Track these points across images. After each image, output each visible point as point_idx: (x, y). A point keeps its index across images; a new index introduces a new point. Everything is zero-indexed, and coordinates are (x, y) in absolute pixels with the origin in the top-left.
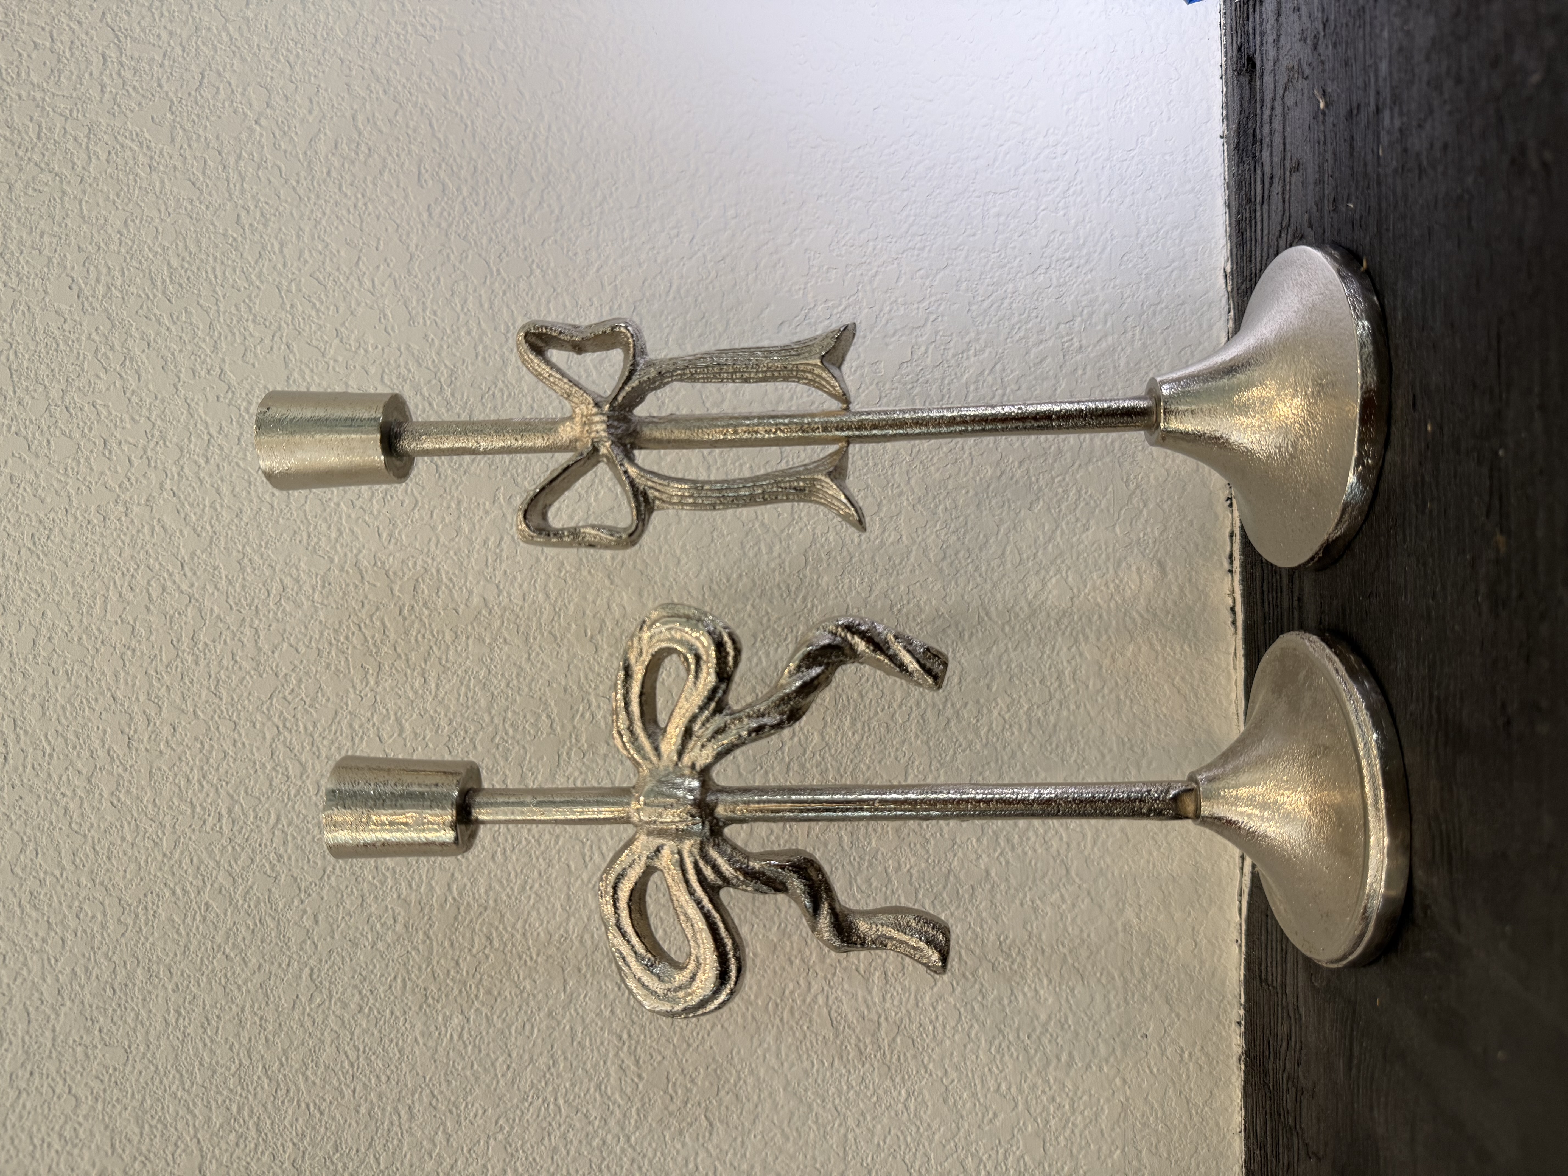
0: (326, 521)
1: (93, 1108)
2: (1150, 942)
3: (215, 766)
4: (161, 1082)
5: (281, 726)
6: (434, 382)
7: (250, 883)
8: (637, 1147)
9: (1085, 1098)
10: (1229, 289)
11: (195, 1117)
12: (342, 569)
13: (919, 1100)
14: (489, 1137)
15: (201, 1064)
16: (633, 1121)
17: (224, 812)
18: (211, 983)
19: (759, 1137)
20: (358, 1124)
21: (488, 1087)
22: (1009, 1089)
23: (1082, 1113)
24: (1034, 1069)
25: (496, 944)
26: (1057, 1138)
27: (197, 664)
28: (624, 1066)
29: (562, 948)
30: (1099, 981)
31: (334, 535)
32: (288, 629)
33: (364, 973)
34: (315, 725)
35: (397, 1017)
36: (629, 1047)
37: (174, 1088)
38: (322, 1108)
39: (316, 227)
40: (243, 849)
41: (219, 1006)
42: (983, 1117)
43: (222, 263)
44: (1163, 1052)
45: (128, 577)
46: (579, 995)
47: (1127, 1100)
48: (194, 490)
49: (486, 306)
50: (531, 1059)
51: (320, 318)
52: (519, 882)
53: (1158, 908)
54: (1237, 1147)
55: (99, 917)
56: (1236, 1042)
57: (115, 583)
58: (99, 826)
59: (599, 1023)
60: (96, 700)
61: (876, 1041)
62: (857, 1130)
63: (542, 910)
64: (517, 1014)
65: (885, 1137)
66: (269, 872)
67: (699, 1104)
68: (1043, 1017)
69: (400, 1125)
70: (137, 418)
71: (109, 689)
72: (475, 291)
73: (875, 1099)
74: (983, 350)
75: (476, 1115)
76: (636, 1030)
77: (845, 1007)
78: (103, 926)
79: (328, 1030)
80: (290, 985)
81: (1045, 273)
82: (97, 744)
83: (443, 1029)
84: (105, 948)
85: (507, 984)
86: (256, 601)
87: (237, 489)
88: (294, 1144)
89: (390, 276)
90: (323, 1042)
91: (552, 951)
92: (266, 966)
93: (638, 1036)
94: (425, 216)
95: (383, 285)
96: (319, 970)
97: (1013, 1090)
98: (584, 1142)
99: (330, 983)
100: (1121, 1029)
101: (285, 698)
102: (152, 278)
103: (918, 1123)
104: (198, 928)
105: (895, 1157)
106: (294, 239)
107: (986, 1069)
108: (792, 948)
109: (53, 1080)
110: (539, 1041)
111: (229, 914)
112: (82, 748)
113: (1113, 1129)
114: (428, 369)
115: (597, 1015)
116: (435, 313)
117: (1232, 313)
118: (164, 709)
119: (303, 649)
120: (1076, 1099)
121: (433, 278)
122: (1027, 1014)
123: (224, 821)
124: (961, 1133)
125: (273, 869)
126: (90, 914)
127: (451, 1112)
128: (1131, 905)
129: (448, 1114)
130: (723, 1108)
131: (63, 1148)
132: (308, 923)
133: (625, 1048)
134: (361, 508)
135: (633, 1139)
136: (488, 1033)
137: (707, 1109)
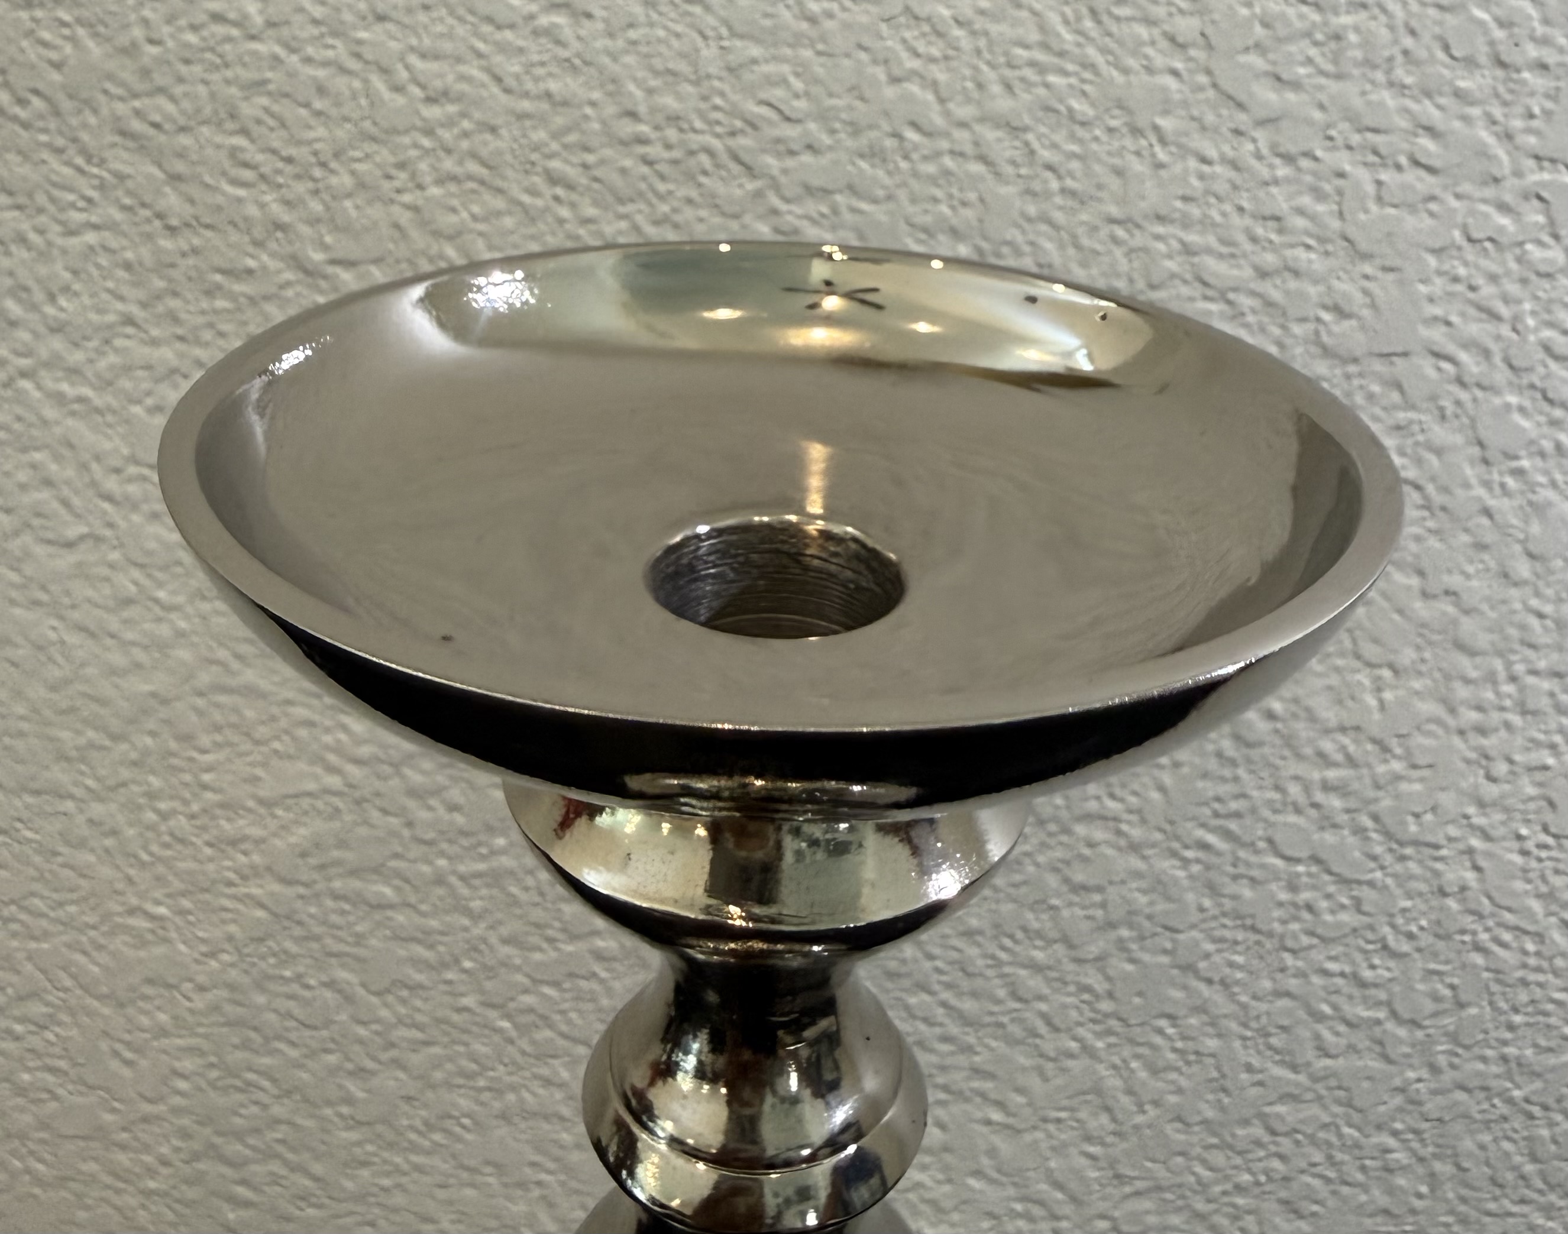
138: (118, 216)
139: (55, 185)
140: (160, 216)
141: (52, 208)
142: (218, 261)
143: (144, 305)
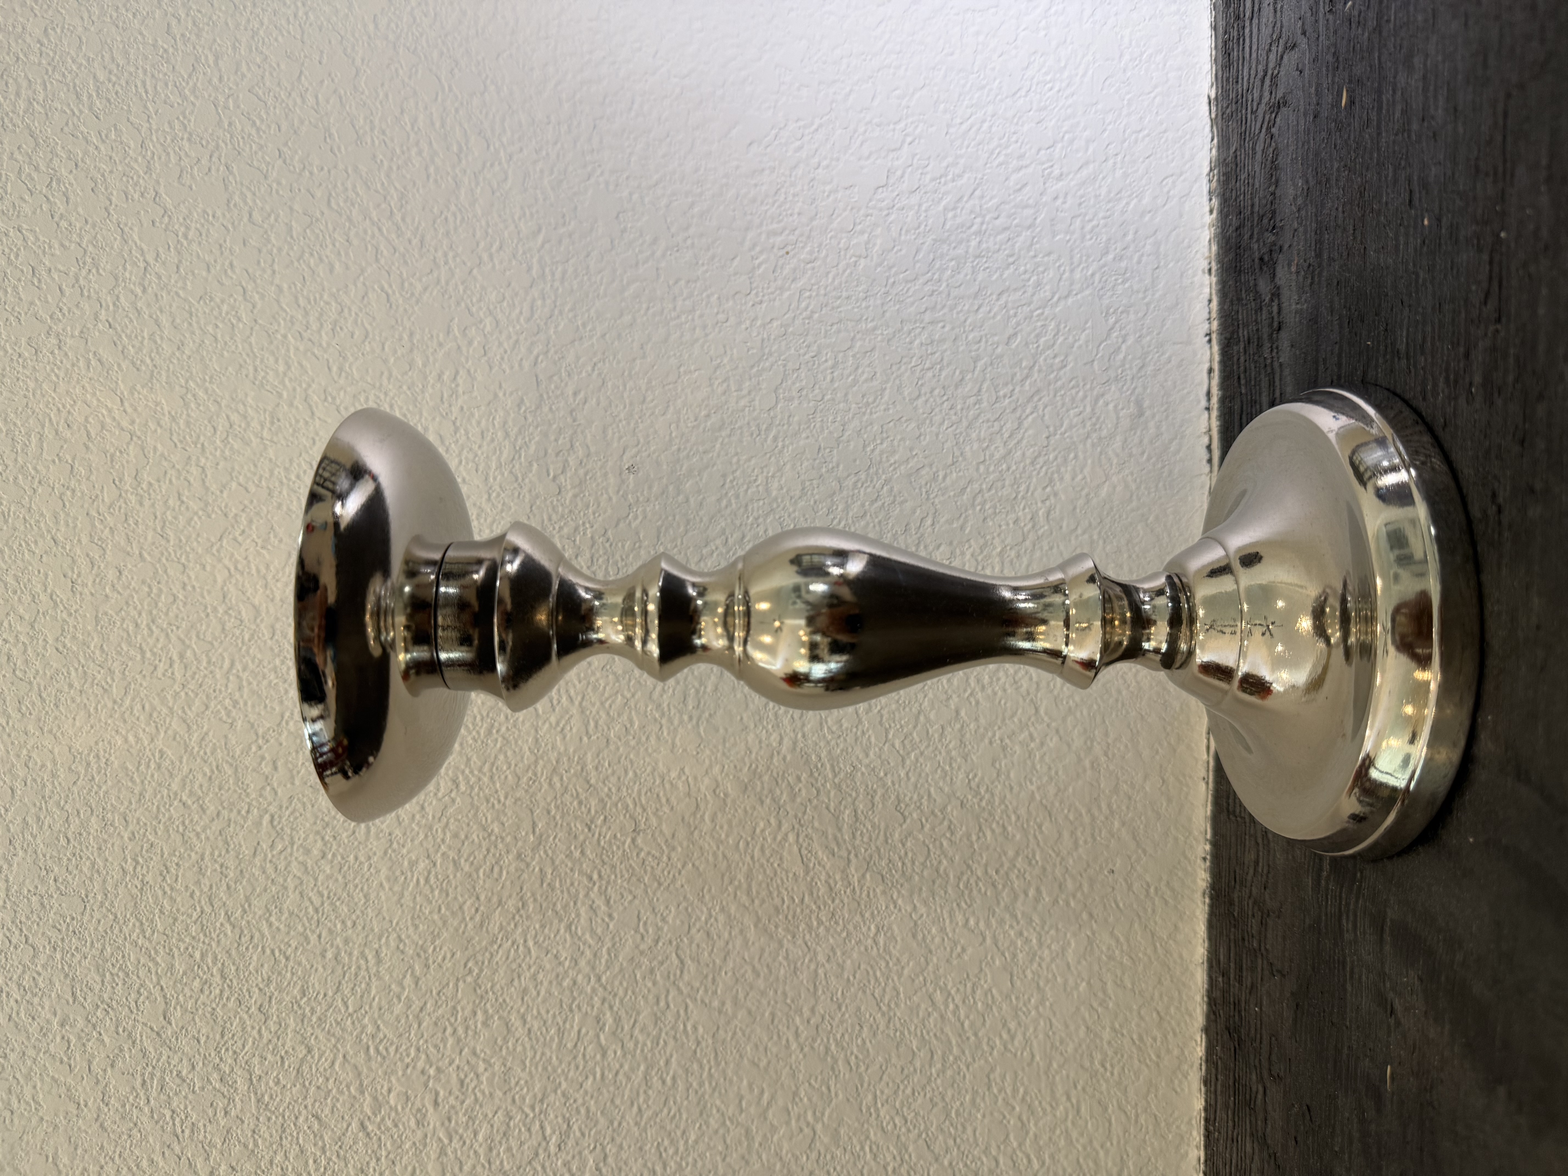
0: (273, 353)
1: (51, 957)
2: (1118, 779)
3: (164, 610)
4: (121, 931)
5: (232, 569)
6: (383, 206)
7: (205, 729)
8: (609, 987)
9: (1053, 932)
10: (1213, 116)
11: (157, 964)
12: (291, 405)
13: (889, 934)
14: (458, 980)
15: (161, 912)
16: (603, 961)
17: (175, 657)
18: (168, 831)
19: (730, 974)
20: (325, 969)
21: (457, 930)
22: (977, 924)
23: (1049, 947)
24: (1002, 904)
25: (463, 788)
26: (1024, 972)
27: (141, 504)
28: (594, 906)
29: (531, 790)
30: (1067, 817)
31: (281, 368)
32: (237, 468)
33: (326, 819)
34: (267, 567)
35: (361, 863)
36: (600, 887)
37: (135, 935)
38: (288, 953)
39: (253, 37)
40: (197, 695)
41: (177, 853)
42: (952, 951)
43: (153, 76)
44: (1130, 887)
45: (64, 414)
46: (549, 836)
47: (1094, 933)
48: (131, 321)
49: (438, 125)
50: (500, 902)
51: (260, 137)
52: (485, 725)
53: (1126, 746)
54: (1199, 978)
55: (49, 765)
56: (1202, 878)
57: (50, 420)
58: (45, 674)
59: (570, 864)
60: (36, 542)
61: (846, 878)
62: (827, 965)
63: (509, 753)
64: (485, 857)
65: (855, 972)
66: (224, 718)
67: (670, 942)
68: (1011, 853)
69: (367, 969)
70: (67, 244)
71: (49, 531)
72: (426, 108)
73: (844, 934)
74: (960, 176)
75: (444, 959)
76: (606, 871)
77: (816, 845)
78: (54, 775)
79: (291, 876)
80: (251, 831)
81: (1026, 96)
82: (39, 589)
83: (409, 874)
84: (57, 797)
85: (475, 827)
86: (202, 438)
87: (178, 321)
88: (260, 990)
89: (335, 91)
90: (286, 888)
91: (520, 793)
92: (225, 813)
93: (609, 876)
94: (371, 27)
95: (328, 102)
96: (280, 817)
97: (982, 924)
98: (554, 983)
99: (292, 829)
100: (1088, 865)
101: (235, 539)
102: (77, 93)
103: (888, 958)
104: (152, 776)
105: (864, 992)
106: (230, 51)
107: (955, 905)
108: (763, 788)
109: (8, 929)
110: (508, 883)
111: (184, 760)
112: (22, 592)
113: (1079, 962)
114: (377, 191)
115: (567, 856)
116: (384, 133)
117: (1215, 141)
118: (108, 552)
119: (253, 489)
120: (1043, 933)
121: (381, 95)
122: (995, 850)
123: (176, 666)
124: (930, 968)
125: (228, 714)
126: (39, 763)
127: (418, 955)
128: (1099, 743)
129: (416, 958)
130: (694, 946)
131: (23, 997)
132: (266, 769)
133: (596, 888)
134: (310, 340)
135: (604, 979)
136: (455, 876)
137: (678, 947)
138: (520, 930)
139: (507, 958)
140: (518, 911)
141: (518, 961)
142: (537, 885)
143: (561, 920)
